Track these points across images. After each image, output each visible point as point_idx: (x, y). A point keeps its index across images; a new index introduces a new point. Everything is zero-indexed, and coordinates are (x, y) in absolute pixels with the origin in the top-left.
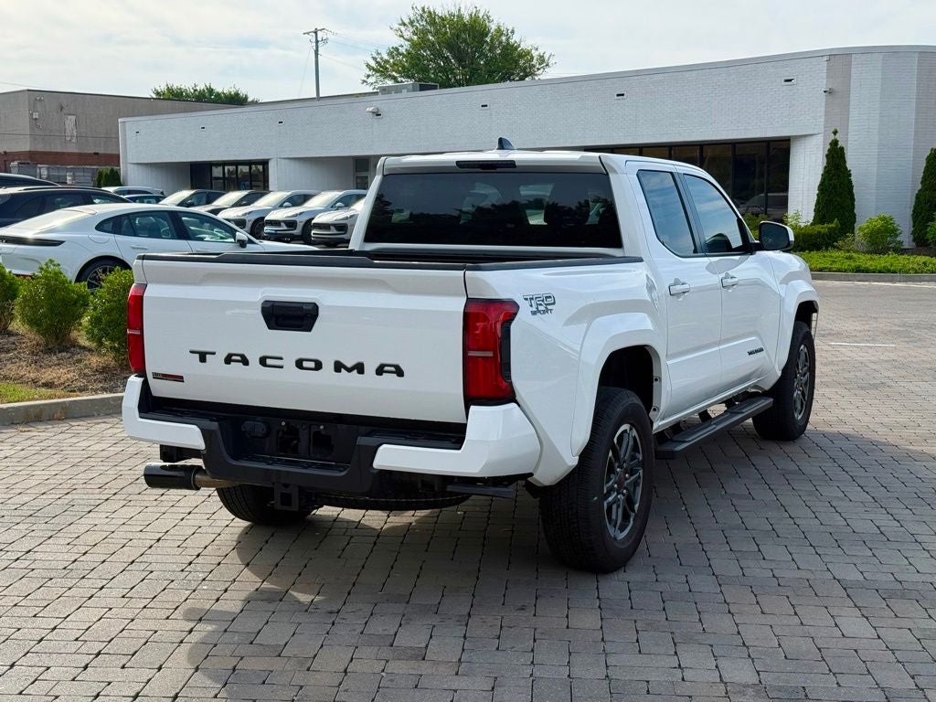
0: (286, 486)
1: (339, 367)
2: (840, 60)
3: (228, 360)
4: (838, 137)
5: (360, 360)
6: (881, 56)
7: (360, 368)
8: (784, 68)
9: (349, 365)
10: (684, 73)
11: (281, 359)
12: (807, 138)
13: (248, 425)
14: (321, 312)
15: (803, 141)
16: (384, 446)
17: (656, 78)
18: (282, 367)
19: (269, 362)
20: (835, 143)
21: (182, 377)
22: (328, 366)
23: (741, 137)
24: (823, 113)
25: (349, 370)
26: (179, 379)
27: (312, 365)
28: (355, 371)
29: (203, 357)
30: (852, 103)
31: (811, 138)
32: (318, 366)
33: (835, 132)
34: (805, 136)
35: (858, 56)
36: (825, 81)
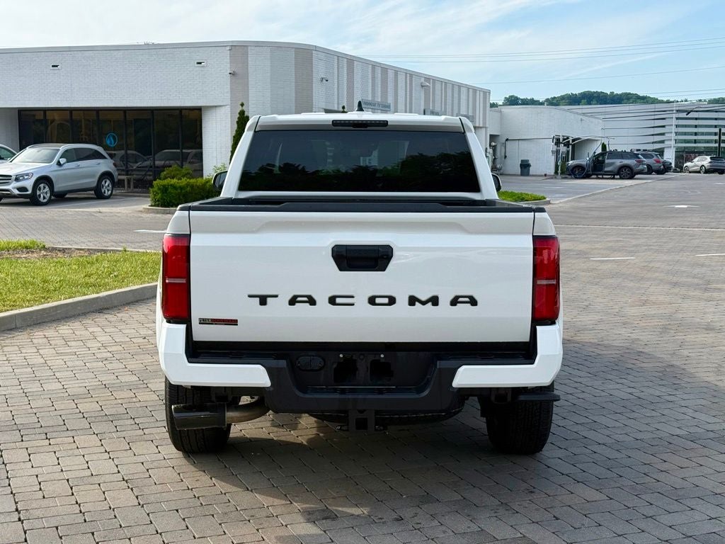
0: (361, 412)
1: (413, 301)
2: (239, 50)
3: (293, 301)
4: (244, 108)
5: (435, 294)
6: (269, 49)
7: (434, 301)
8: (196, 53)
9: (424, 298)
10: (112, 52)
11: (353, 297)
12: (217, 108)
13: (303, 360)
14: (396, 253)
15: (213, 110)
16: (464, 367)
17: (87, 54)
18: (353, 305)
19: (338, 301)
20: (242, 113)
21: (236, 321)
22: (402, 301)
23: (162, 105)
24: (229, 90)
25: (424, 303)
26: (234, 322)
27: (386, 300)
28: (430, 304)
29: (263, 300)
30: (250, 83)
31: (221, 108)
32: (392, 301)
33: (242, 105)
34: (216, 106)
35: (253, 48)
36: (229, 65)
